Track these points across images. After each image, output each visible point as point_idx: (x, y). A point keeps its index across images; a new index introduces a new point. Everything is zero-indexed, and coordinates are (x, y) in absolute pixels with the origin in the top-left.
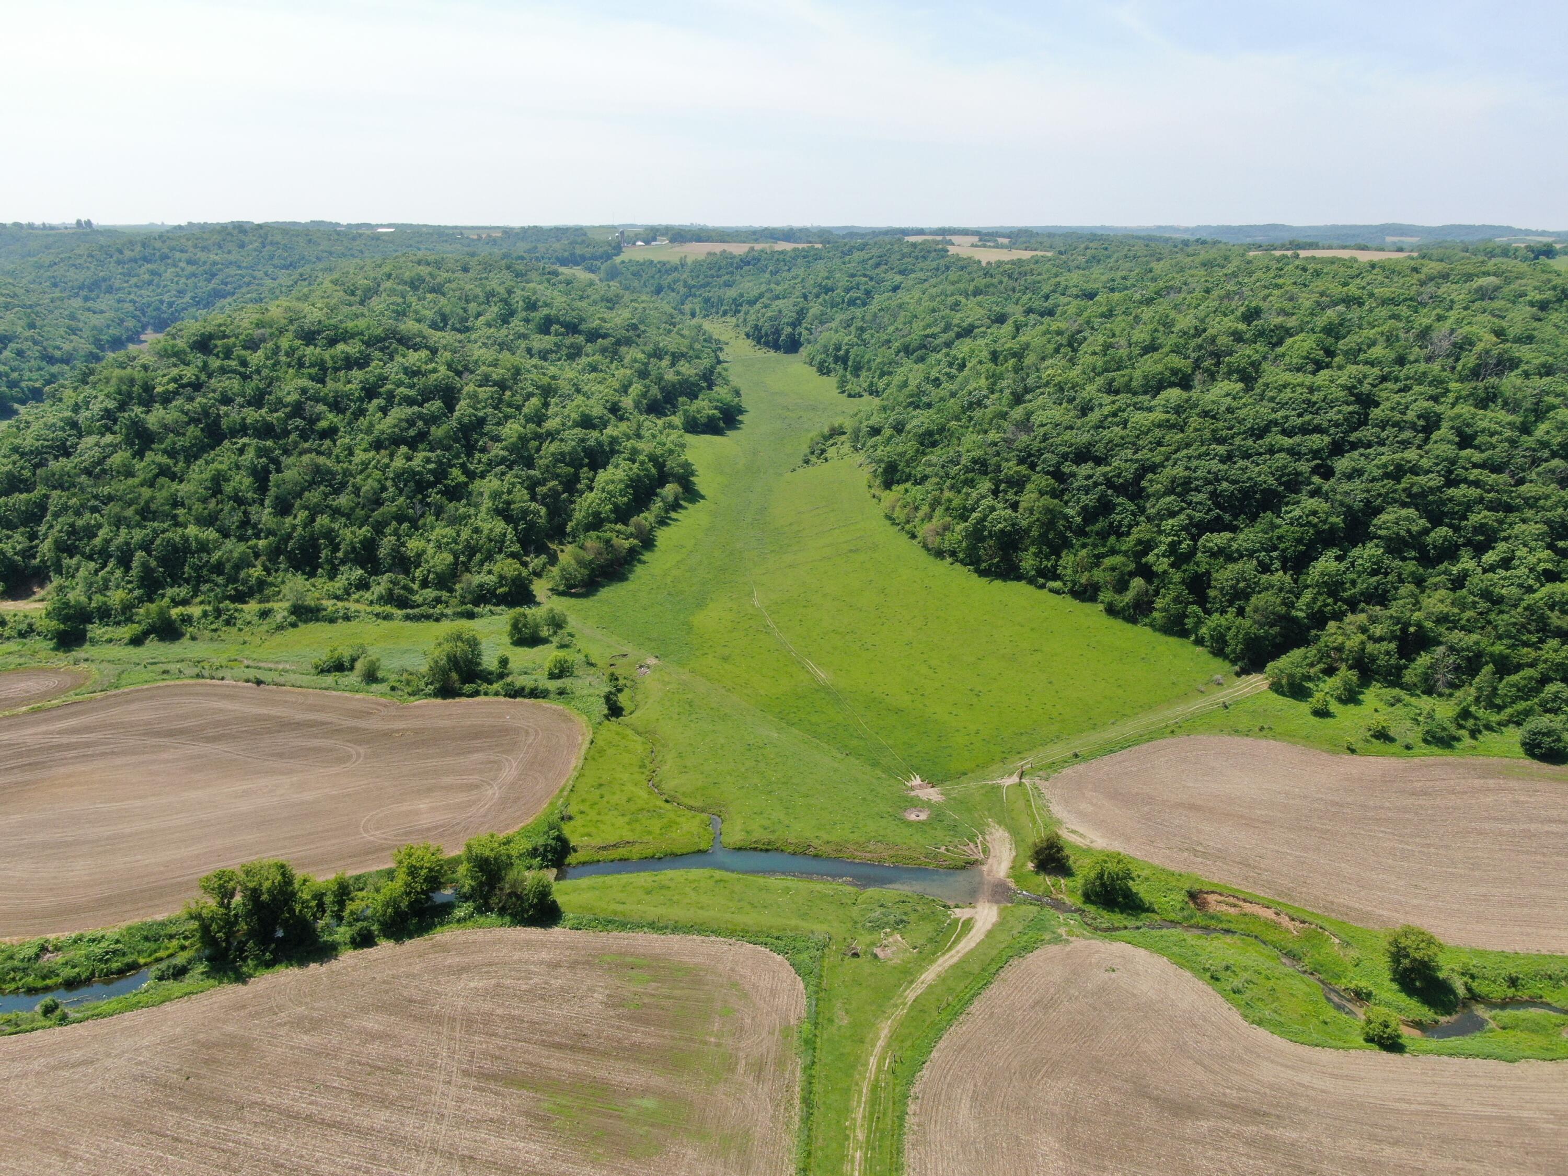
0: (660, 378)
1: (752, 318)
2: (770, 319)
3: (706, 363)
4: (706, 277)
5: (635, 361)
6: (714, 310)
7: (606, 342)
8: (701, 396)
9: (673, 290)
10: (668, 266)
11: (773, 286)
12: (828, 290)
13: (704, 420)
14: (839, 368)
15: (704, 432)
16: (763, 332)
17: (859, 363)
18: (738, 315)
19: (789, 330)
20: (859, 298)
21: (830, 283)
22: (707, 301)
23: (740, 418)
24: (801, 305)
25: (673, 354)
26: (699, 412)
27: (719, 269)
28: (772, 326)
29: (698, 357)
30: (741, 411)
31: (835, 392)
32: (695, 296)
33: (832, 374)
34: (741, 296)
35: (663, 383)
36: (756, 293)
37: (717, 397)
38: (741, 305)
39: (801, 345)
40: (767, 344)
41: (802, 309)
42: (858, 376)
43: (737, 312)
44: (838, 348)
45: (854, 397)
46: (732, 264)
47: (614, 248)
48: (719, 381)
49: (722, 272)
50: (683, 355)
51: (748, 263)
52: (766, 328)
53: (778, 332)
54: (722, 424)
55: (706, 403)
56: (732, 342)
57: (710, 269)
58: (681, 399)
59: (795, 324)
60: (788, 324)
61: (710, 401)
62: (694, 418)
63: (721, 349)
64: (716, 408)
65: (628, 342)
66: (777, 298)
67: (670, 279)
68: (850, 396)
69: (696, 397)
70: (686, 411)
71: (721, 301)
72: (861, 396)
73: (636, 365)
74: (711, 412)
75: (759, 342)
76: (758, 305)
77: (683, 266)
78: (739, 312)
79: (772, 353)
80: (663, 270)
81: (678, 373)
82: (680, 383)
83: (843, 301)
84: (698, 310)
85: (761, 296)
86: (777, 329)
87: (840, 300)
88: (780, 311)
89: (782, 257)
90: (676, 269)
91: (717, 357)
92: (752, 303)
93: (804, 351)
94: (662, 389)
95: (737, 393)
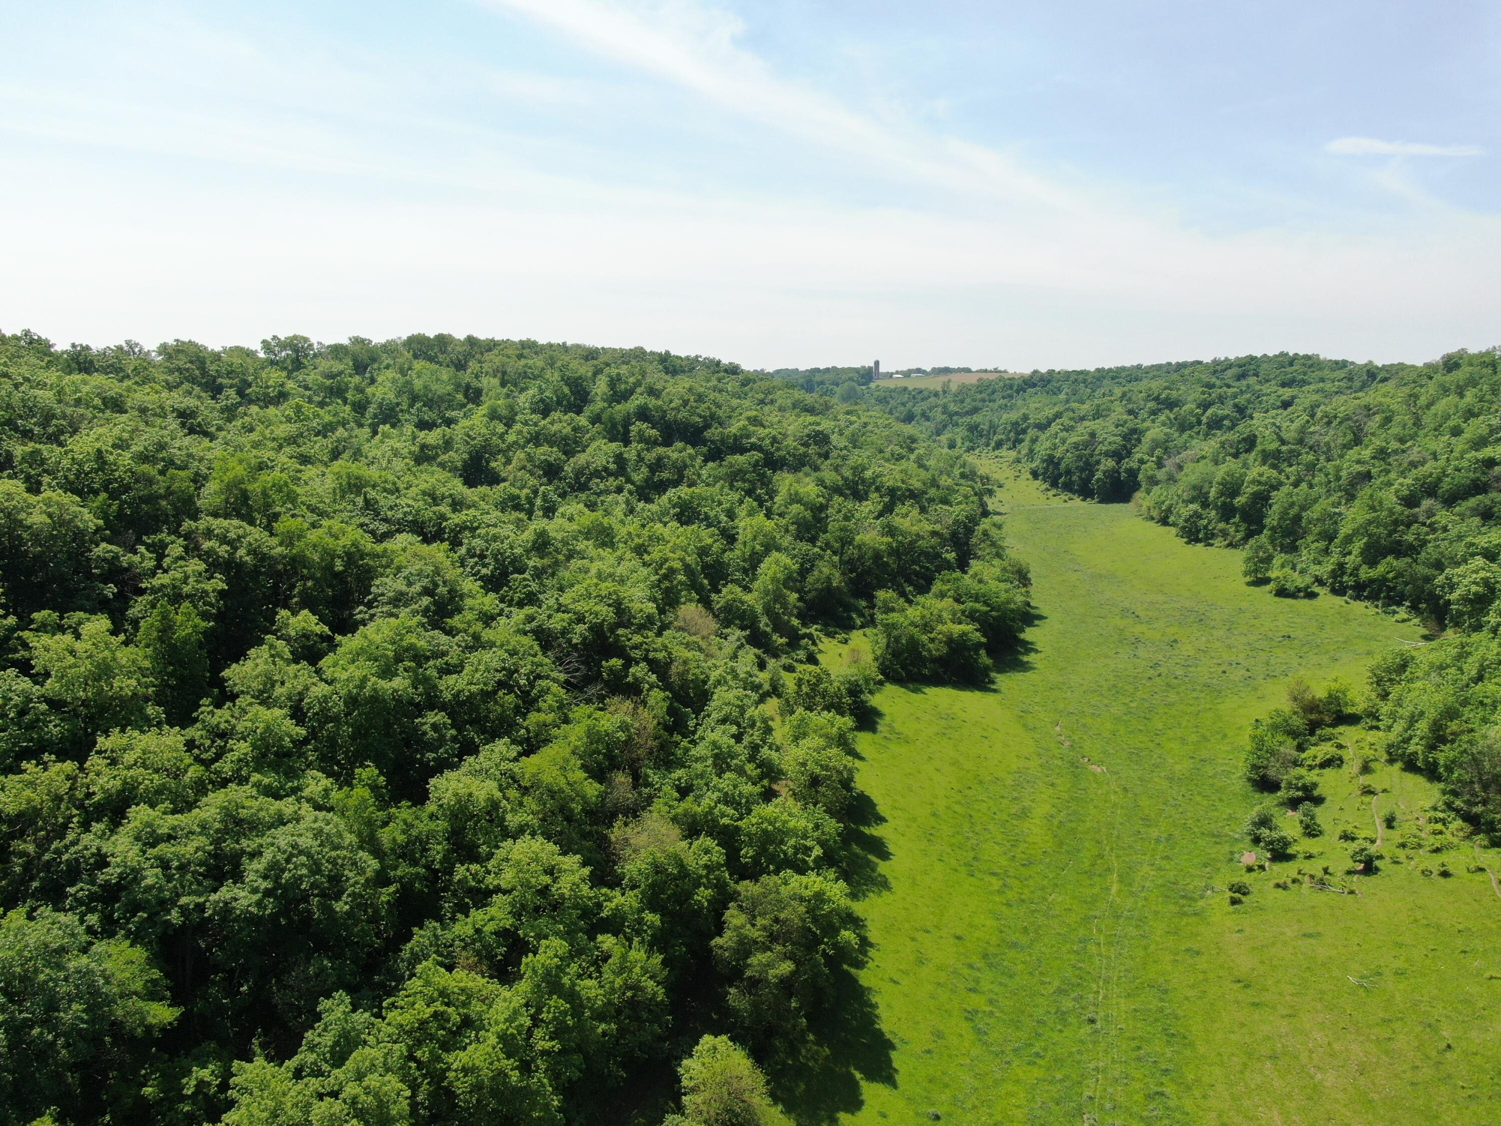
0: (846, 541)
1: (1043, 447)
2: (1076, 446)
3: (958, 511)
4: (974, 400)
5: (795, 499)
6: (984, 440)
7: (740, 459)
8: (937, 586)
9: (928, 419)
10: (926, 393)
11: (1075, 405)
12: (1171, 404)
13: (937, 649)
14: (1235, 529)
15: (937, 681)
16: (1063, 466)
17: (1298, 518)
18: (1019, 447)
19: (1110, 463)
20: (1226, 417)
21: (1174, 394)
22: (973, 428)
23: (1029, 634)
24: (1130, 425)
25: (892, 492)
26: (927, 627)
27: (993, 393)
28: (1080, 458)
29: (945, 501)
30: (1029, 617)
31: (1239, 582)
32: (957, 425)
33: (1218, 542)
34: (1025, 418)
35: (851, 551)
36: (1049, 412)
37: (975, 587)
38: (1024, 431)
39: (1136, 486)
40: (1068, 487)
41: (1134, 431)
42: (1292, 548)
43: (1017, 442)
44: (1231, 489)
45: (1293, 595)
46: (1011, 387)
47: (863, 377)
48: (984, 550)
49: (995, 396)
50: (913, 495)
51: (1034, 385)
52: (1069, 460)
53: (1089, 467)
54: (985, 659)
55: (948, 602)
56: (1008, 484)
57: (981, 392)
58: (882, 595)
59: (1118, 456)
60: (1107, 454)
61: (957, 600)
62: (914, 644)
63: (990, 492)
64: (972, 616)
65: (798, 464)
66: (1082, 419)
67: (924, 405)
68: (1282, 593)
69: (924, 589)
70: (889, 628)
71: (993, 428)
72: (1312, 596)
73: (796, 508)
74: (957, 629)
75: (1054, 484)
76: (1055, 427)
77: (945, 392)
78: (1022, 441)
79: (1077, 502)
80: (920, 397)
81: (891, 531)
82: (895, 552)
83: (1199, 423)
84: (959, 442)
85: (1058, 415)
86: (1087, 463)
87: (1194, 419)
88: (1093, 435)
89: (1082, 376)
90: (936, 395)
91: (983, 505)
92: (1042, 427)
93: (1143, 499)
94: (849, 566)
95: (1022, 577)
